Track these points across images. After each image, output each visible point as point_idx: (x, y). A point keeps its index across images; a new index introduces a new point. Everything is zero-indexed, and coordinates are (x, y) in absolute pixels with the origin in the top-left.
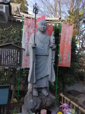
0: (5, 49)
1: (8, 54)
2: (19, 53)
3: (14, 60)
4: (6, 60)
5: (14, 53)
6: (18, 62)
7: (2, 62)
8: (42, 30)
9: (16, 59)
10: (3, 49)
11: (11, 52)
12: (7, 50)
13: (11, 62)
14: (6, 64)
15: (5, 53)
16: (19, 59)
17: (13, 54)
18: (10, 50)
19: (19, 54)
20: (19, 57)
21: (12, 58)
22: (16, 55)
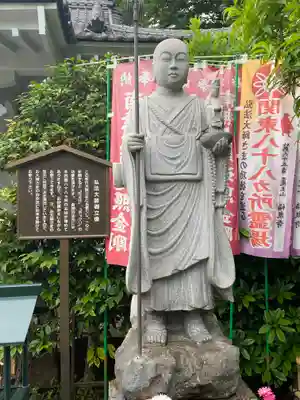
0: (44, 171)
1: (55, 189)
2: (96, 182)
3: (80, 212)
4: (52, 211)
5: (80, 183)
6: (97, 219)
7: (37, 222)
8: (170, 80)
9: (87, 208)
10: (37, 171)
11: (66, 180)
12: (52, 175)
13: (69, 218)
14: (51, 226)
15: (45, 186)
16: (97, 207)
17: (77, 190)
18: (62, 174)
19: (97, 188)
20: (96, 200)
21: (73, 205)
22: (87, 190)
